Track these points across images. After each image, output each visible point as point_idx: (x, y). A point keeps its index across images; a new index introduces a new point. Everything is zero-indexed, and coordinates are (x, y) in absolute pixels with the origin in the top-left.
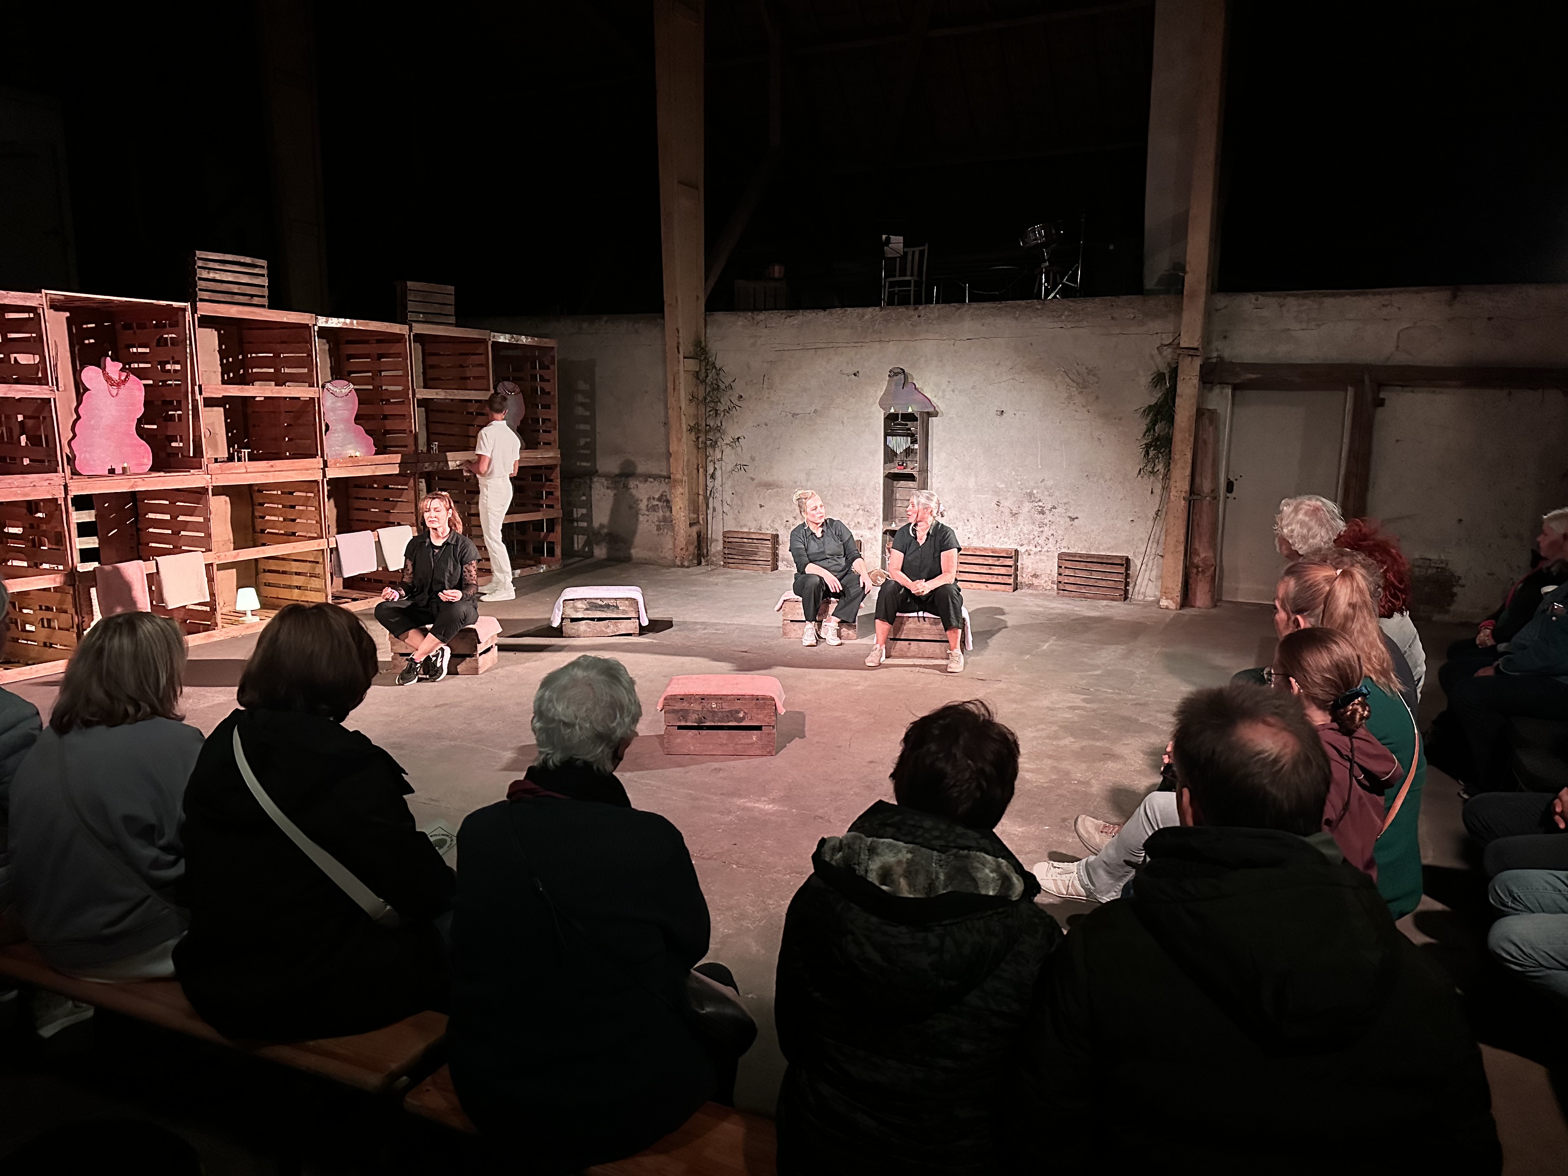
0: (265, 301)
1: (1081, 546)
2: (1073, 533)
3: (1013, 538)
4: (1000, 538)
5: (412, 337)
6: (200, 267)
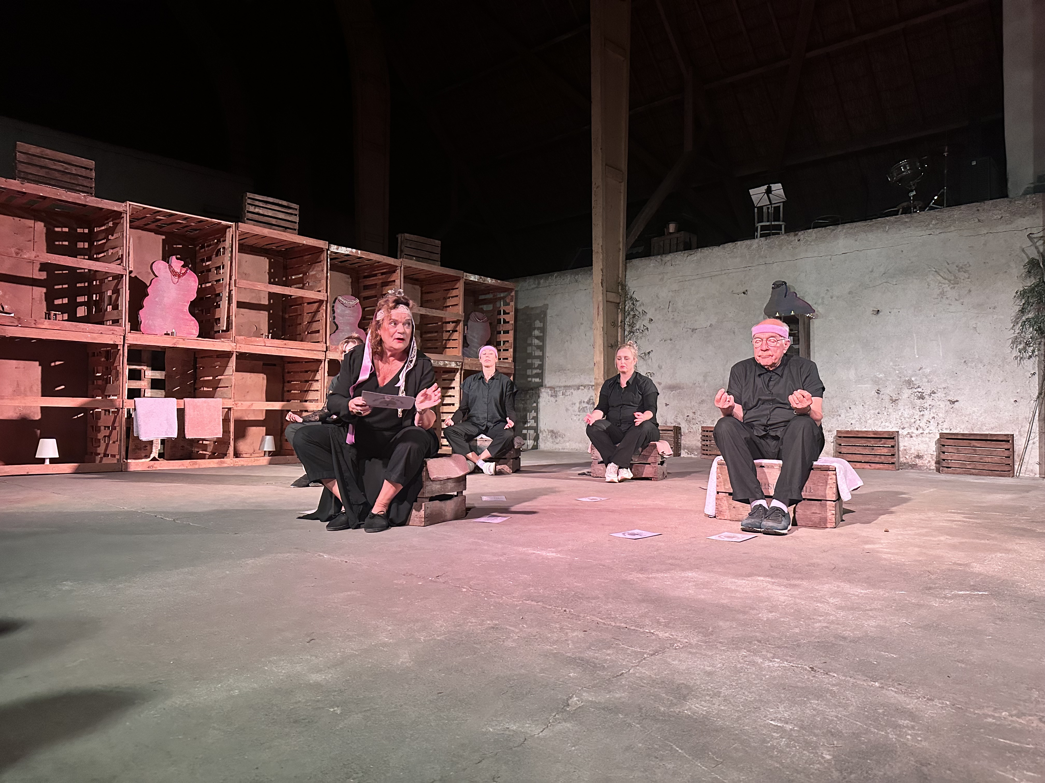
1: (963, 427)
2: (954, 415)
3: (894, 422)
4: (882, 422)
5: (402, 268)
6: (248, 204)
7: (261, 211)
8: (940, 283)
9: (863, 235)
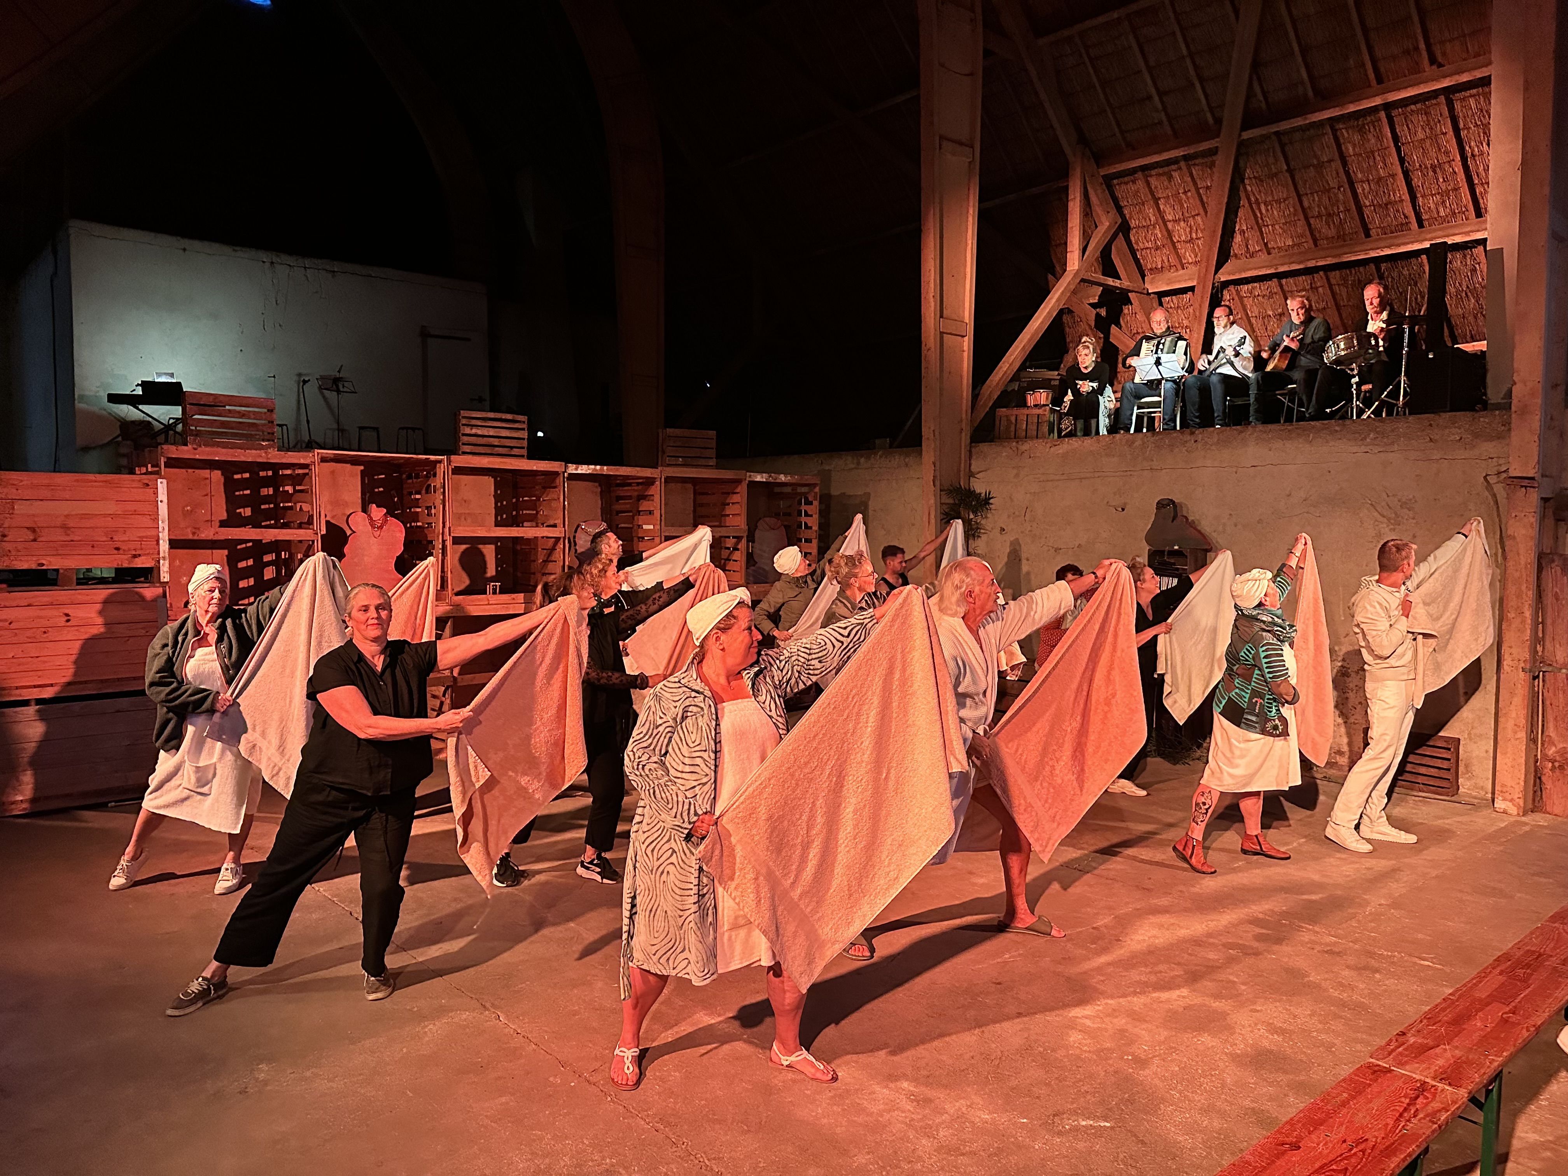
0: (524, 452)
5: (663, 480)
6: (463, 425)
7: (479, 432)
8: (1376, 520)
9: (1279, 444)
